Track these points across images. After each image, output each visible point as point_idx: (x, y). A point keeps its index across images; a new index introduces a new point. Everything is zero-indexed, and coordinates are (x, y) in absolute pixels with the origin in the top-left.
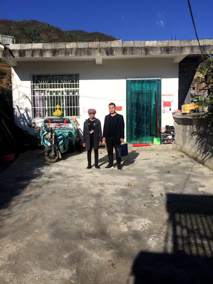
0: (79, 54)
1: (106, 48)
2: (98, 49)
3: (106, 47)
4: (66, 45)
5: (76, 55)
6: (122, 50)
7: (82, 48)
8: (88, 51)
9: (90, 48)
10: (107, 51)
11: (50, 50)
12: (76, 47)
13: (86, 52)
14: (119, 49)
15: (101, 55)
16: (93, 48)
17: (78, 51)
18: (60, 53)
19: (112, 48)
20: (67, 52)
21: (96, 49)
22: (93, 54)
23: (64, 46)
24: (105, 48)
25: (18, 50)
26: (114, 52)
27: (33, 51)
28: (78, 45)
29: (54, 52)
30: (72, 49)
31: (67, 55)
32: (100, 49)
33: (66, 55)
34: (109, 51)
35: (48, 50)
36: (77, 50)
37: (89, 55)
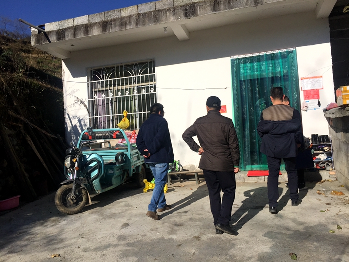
0: (141, 23)
1: (184, 6)
2: (172, 10)
3: (183, 4)
4: (122, 12)
5: (137, 25)
6: (211, 5)
7: (146, 13)
8: (155, 17)
9: (158, 11)
10: (186, 10)
11: (99, 23)
12: (137, 13)
13: (152, 17)
14: (206, 5)
15: (176, 19)
16: (162, 10)
17: (140, 19)
18: (113, 26)
19: (194, 4)
20: (123, 23)
21: (168, 10)
22: (163, 19)
23: (118, 14)
24: (181, 7)
25: (55, 31)
26: (197, 10)
27: (75, 29)
28: (139, 8)
29: (105, 26)
30: (130, 17)
31: (124, 27)
32: (175, 9)
33: (121, 28)
34: (189, 11)
35: (95, 24)
36: (137, 17)
37: (157, 21)
